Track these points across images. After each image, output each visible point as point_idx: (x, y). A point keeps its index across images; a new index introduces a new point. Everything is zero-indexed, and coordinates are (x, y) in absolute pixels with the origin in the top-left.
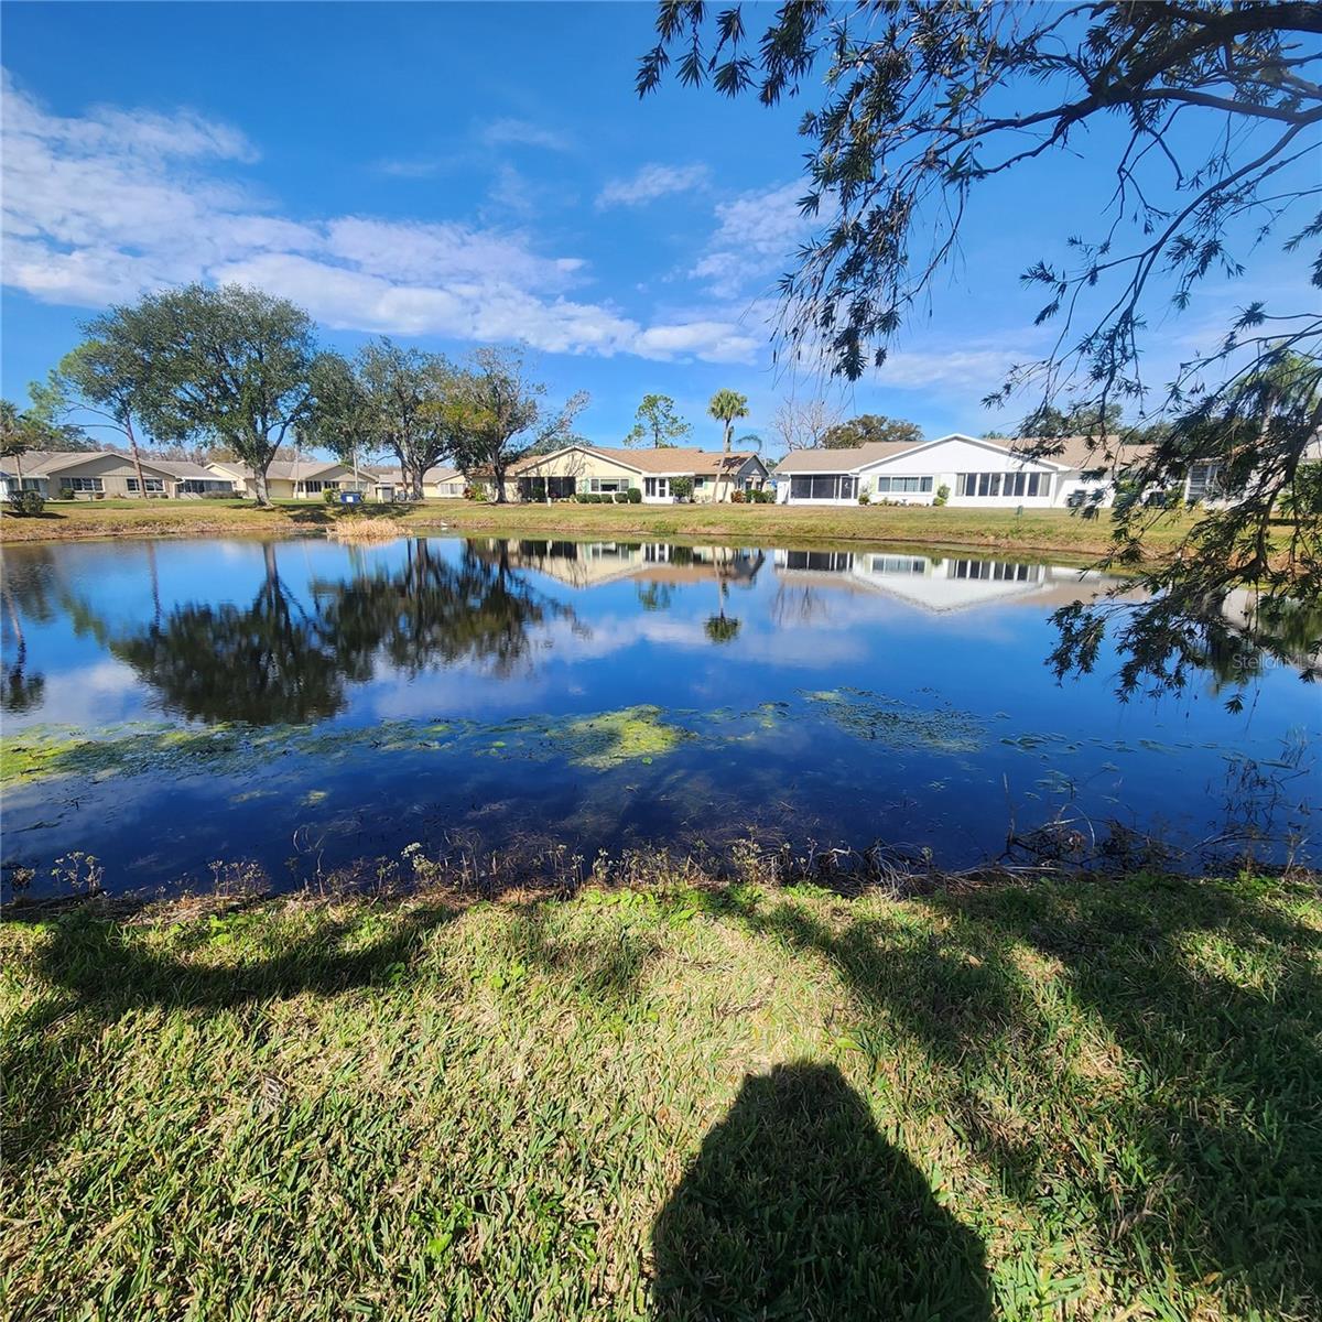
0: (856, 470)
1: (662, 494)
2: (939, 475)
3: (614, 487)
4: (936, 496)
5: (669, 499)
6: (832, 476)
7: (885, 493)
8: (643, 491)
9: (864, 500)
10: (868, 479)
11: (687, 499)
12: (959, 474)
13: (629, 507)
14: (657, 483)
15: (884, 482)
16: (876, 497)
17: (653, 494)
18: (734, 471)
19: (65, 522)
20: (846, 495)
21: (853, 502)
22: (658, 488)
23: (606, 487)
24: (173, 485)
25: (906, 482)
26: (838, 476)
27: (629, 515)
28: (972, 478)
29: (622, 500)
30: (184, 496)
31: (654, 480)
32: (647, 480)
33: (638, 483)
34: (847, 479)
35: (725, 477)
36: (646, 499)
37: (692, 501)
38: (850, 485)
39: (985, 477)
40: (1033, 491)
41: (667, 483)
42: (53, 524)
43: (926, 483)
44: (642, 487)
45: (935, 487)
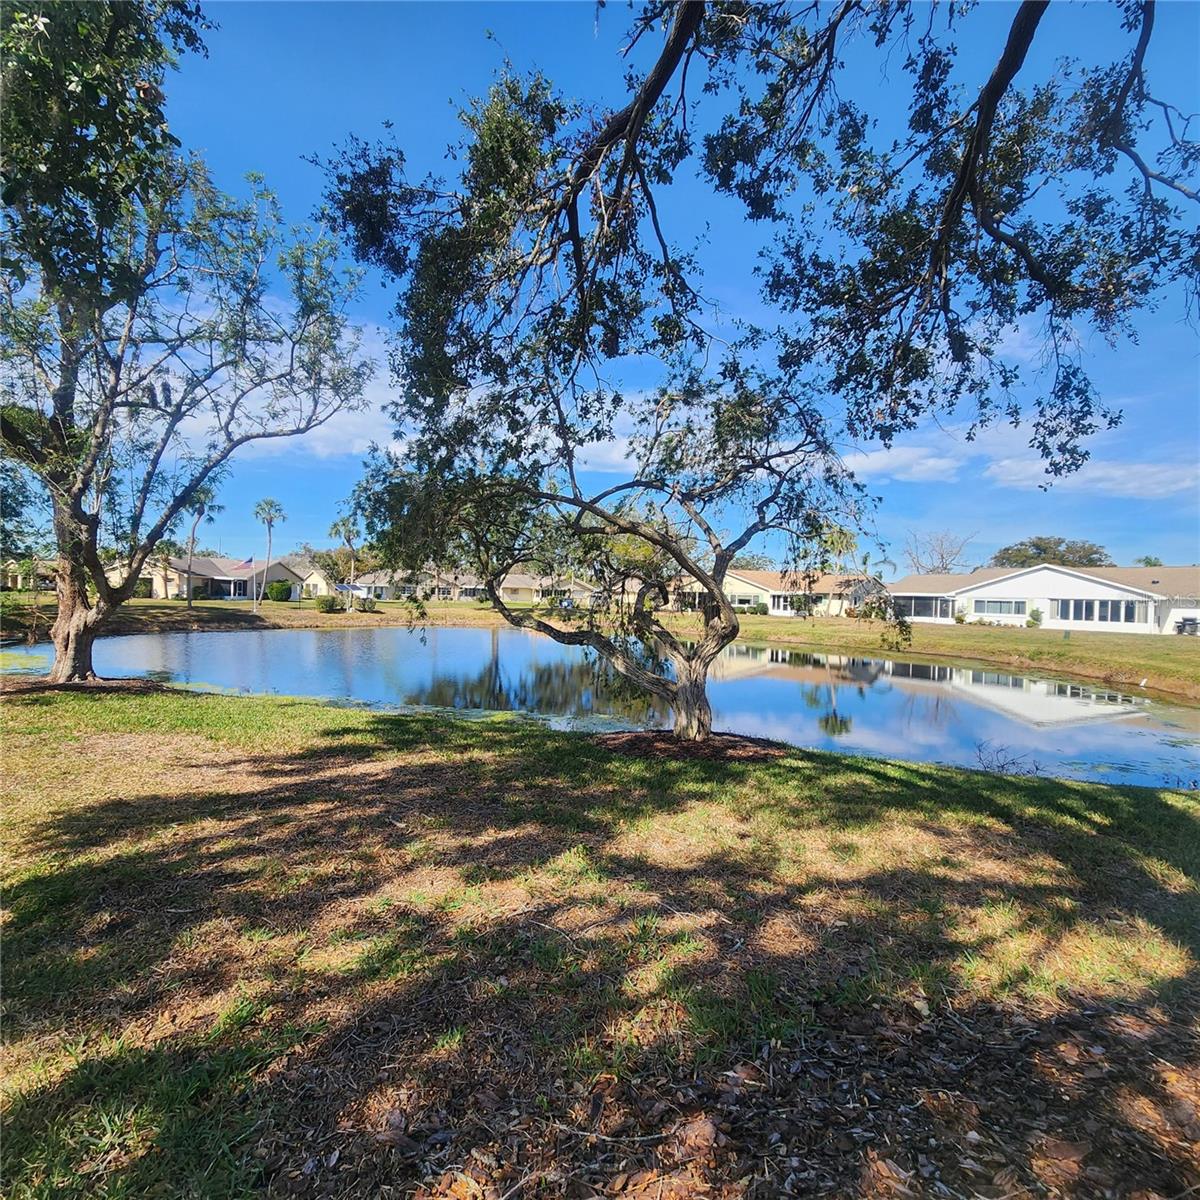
0: (953, 593)
1: (785, 608)
2: (1032, 600)
3: (748, 601)
4: (1030, 619)
5: (790, 613)
6: (931, 598)
7: (981, 614)
8: (770, 605)
9: (960, 620)
10: (964, 602)
11: (806, 613)
12: (1052, 600)
13: (759, 617)
14: (782, 600)
15: (979, 605)
16: (972, 617)
17: (779, 607)
18: (849, 591)
19: (383, 616)
20: (944, 614)
21: (950, 621)
22: (782, 603)
23: (742, 602)
24: (458, 591)
25: (1000, 605)
26: (936, 598)
28: (1065, 603)
29: (754, 612)
30: (464, 599)
31: (779, 597)
32: (774, 597)
33: (766, 599)
34: (945, 601)
35: (840, 596)
36: (771, 611)
37: (810, 615)
38: (947, 606)
39: (1078, 603)
40: (1130, 617)
41: (789, 600)
42: (377, 617)
43: (1020, 607)
44: (769, 602)
45: (1028, 611)
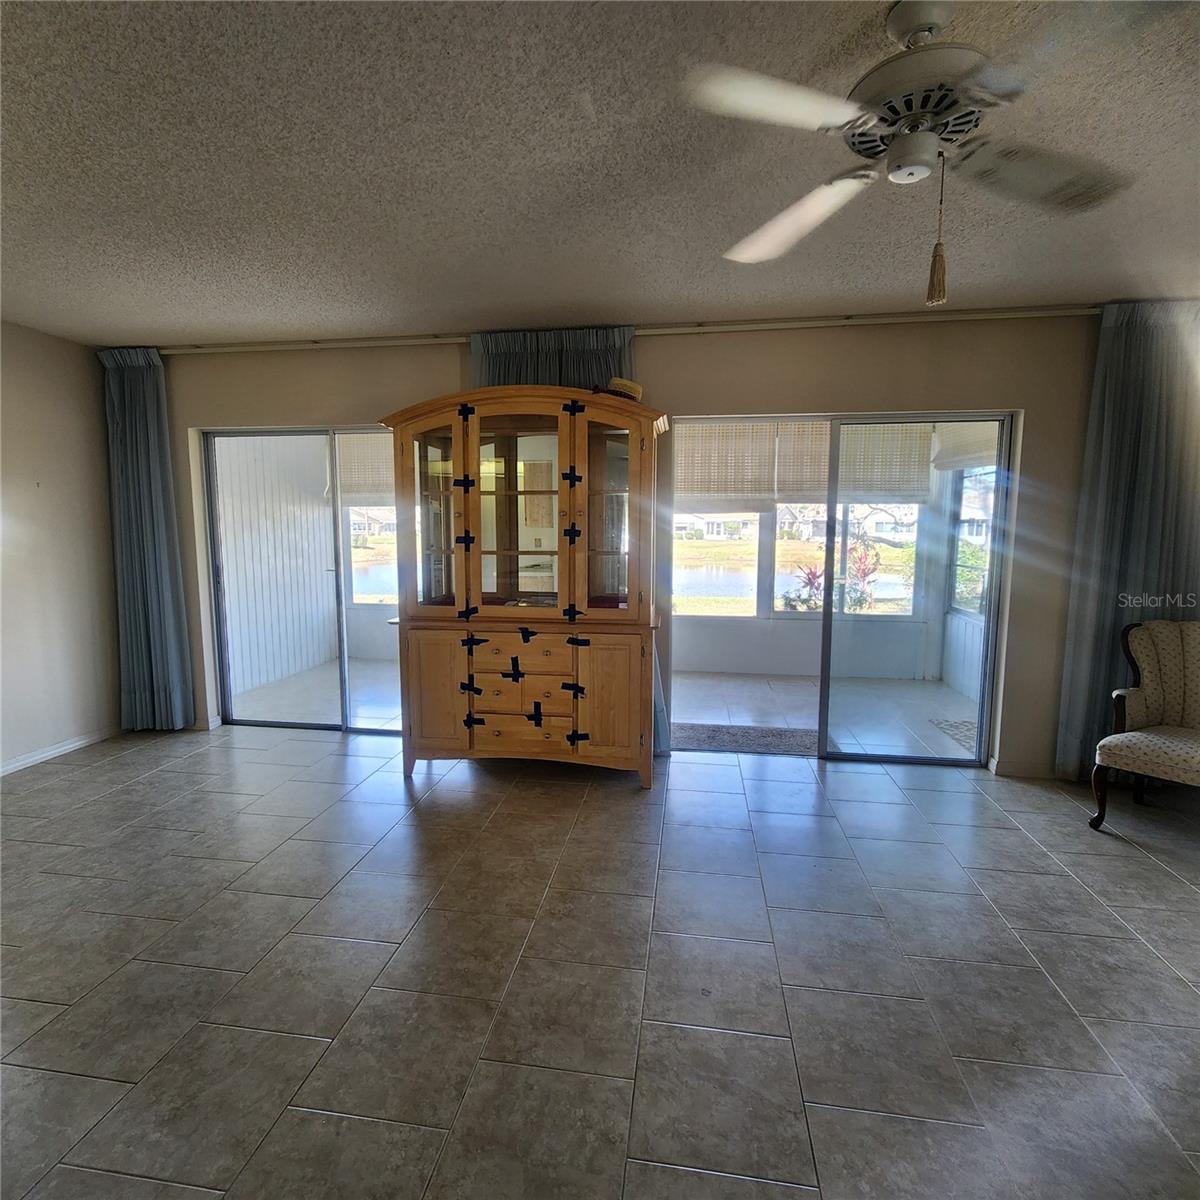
1: (718, 533)
3: (685, 528)
5: (723, 537)
11: (737, 537)
13: (694, 542)
14: (715, 526)
17: (712, 533)
22: (715, 529)
27: (697, 547)
29: (690, 537)
31: (713, 523)
32: (709, 524)
33: (702, 526)
36: (706, 536)
37: (740, 538)
41: (722, 525)
44: (704, 528)
